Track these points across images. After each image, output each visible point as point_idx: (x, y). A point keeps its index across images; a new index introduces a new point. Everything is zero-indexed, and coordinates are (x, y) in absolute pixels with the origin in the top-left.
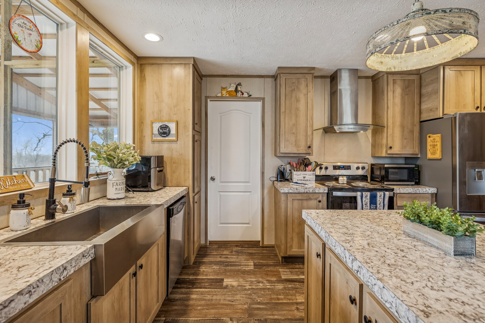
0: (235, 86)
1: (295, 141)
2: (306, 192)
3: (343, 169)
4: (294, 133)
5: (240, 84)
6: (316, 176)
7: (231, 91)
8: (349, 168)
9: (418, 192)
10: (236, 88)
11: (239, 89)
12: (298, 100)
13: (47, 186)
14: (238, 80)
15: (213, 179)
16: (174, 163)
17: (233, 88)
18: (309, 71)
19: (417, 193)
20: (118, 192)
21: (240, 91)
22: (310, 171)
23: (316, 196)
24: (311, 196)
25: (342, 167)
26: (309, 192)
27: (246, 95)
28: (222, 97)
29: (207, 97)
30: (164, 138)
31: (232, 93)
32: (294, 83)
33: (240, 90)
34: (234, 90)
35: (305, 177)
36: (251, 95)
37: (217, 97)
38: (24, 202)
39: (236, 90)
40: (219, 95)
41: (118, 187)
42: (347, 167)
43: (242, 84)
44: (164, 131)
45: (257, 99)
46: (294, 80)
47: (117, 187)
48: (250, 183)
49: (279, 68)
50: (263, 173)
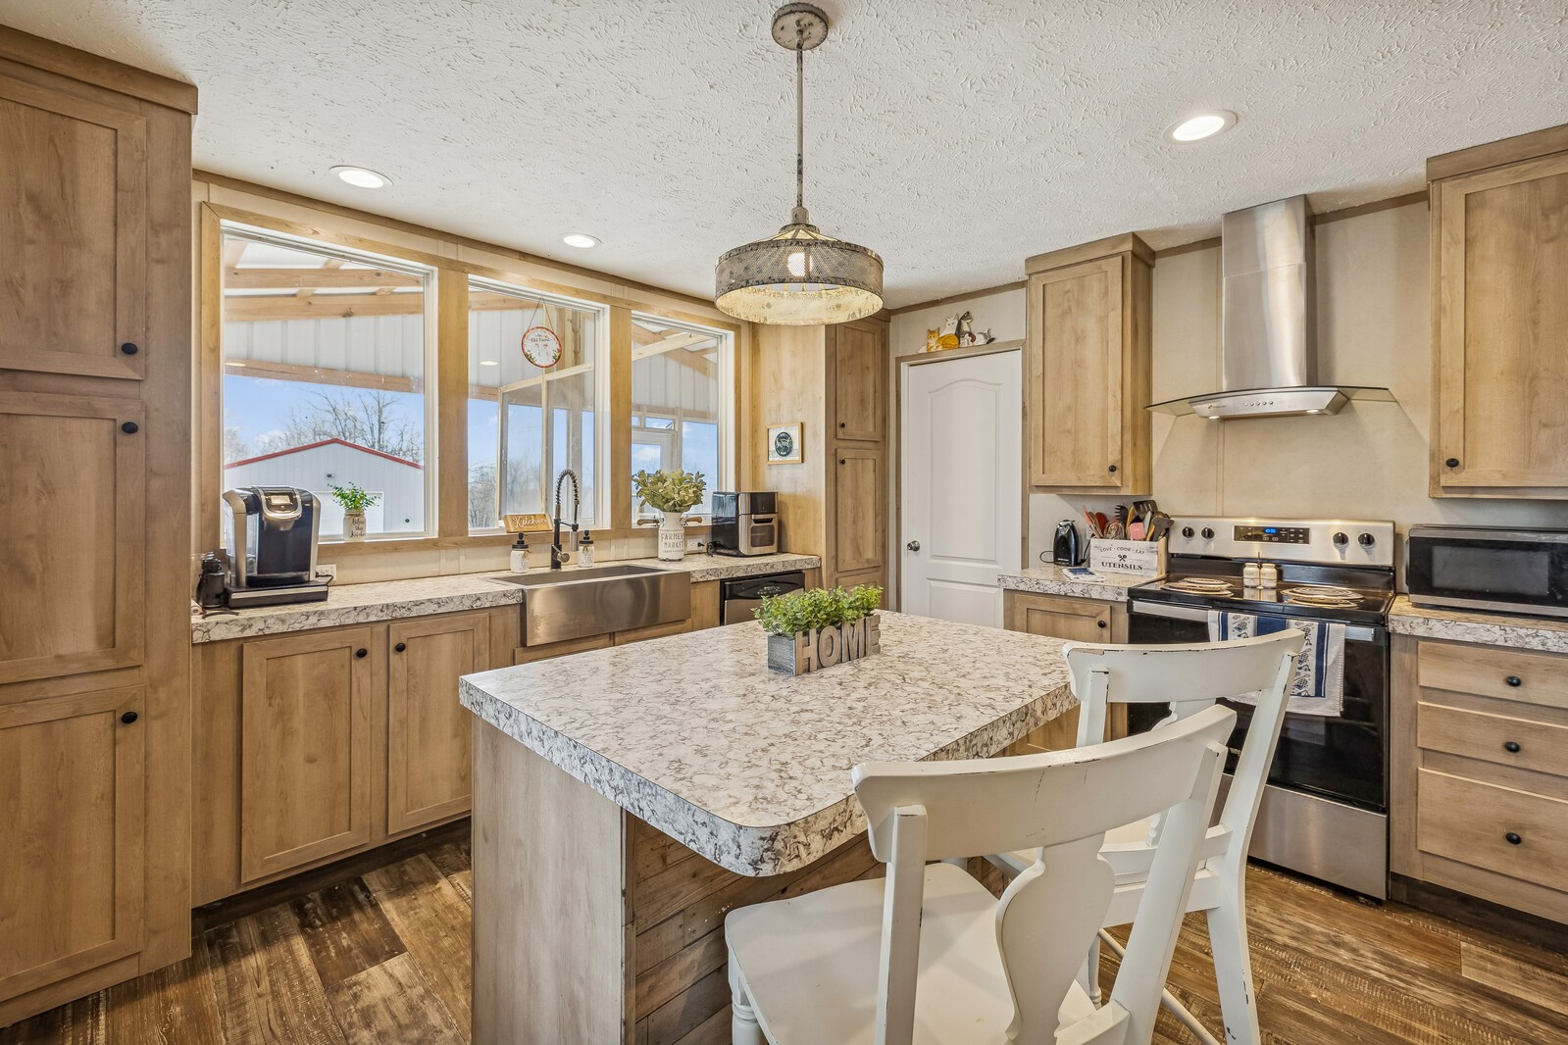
0: (956, 322)
1: (1072, 453)
2: (1063, 593)
3: (1276, 539)
4: (1069, 432)
5: (967, 316)
6: (1171, 556)
7: (948, 337)
8: (1301, 536)
9: (1535, 644)
10: (959, 325)
11: (965, 328)
12: (1079, 339)
13: (552, 527)
14: (960, 308)
15: (914, 548)
16: (799, 507)
17: (950, 330)
18: (1114, 247)
19: (1532, 651)
20: (669, 549)
21: (967, 332)
22: (1145, 540)
23: (1094, 608)
24: (1077, 606)
25: (1273, 531)
26: (1072, 594)
27: (980, 340)
28: (929, 354)
29: (899, 360)
30: (785, 458)
31: (949, 342)
32: (1068, 292)
33: (968, 330)
34: (953, 332)
35: (1125, 557)
36: (993, 339)
37: (920, 356)
38: (523, 542)
39: (959, 333)
40: (923, 350)
41: (668, 541)
42: (1292, 533)
43: (972, 314)
44: (784, 446)
45: (1010, 347)
46: (1069, 286)
47: (666, 541)
48: (997, 564)
49: (1028, 261)
50: (1025, 540)
